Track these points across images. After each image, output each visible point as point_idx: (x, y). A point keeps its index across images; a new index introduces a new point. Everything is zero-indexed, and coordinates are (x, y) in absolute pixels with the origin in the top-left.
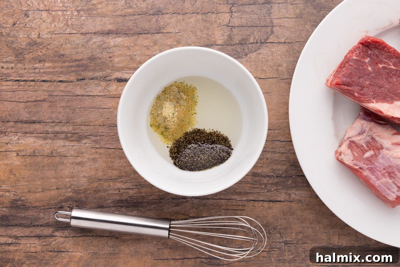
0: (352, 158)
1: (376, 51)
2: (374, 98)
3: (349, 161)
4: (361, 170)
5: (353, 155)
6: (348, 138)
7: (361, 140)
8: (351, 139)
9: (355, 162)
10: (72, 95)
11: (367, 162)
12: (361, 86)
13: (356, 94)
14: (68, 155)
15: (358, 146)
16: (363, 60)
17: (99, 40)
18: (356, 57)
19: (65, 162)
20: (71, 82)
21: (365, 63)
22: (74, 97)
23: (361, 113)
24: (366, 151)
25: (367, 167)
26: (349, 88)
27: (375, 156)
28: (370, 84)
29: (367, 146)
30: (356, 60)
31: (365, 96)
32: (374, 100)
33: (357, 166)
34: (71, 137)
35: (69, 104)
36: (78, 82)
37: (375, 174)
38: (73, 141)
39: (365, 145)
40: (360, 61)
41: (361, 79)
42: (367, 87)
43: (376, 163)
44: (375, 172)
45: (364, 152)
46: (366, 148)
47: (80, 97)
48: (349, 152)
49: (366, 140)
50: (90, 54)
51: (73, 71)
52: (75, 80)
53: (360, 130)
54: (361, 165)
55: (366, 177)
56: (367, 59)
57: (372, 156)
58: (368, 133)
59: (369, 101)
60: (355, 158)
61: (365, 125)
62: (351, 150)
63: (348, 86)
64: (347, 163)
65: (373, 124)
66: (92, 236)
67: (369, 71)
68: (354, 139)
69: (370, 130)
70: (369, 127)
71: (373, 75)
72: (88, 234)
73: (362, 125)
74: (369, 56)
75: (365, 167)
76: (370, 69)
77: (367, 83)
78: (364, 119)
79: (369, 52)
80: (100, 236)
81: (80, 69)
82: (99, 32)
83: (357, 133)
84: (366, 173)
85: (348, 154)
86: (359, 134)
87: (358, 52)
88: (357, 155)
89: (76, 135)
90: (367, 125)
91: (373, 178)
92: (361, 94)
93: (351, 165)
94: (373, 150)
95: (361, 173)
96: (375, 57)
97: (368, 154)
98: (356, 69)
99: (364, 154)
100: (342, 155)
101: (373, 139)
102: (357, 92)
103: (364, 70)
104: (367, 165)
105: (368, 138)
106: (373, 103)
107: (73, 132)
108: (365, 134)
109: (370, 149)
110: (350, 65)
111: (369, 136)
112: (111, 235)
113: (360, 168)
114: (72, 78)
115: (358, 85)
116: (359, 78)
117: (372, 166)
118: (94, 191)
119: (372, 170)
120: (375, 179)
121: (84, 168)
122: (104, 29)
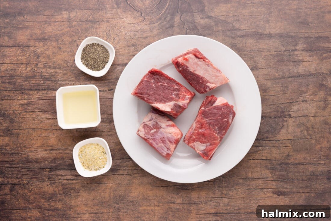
0: (144, 133)
1: (157, 76)
2: (155, 101)
3: (142, 135)
4: (148, 140)
5: (145, 131)
6: (143, 123)
7: (150, 124)
8: (145, 123)
9: (145, 135)
10: (106, 98)
11: (152, 135)
12: (148, 95)
13: (145, 99)
14: (104, 131)
15: (148, 127)
16: (150, 81)
17: (120, 69)
18: (146, 79)
19: (103, 134)
20: (105, 91)
21: (151, 83)
22: (107, 100)
23: (152, 109)
24: (152, 129)
25: (152, 138)
26: (142, 96)
27: (157, 132)
28: (153, 94)
29: (153, 127)
30: (146, 81)
31: (150, 100)
32: (155, 102)
33: (146, 137)
34: (106, 121)
35: (104, 103)
36: (109, 91)
37: (156, 141)
38: (107, 123)
39: (152, 127)
40: (148, 81)
41: (149, 91)
42: (151, 95)
43: (156, 136)
44: (156, 140)
45: (151, 130)
46: (152, 128)
47: (110, 99)
48: (143, 130)
49: (153, 124)
50: (116, 76)
51: (107, 85)
52: (107, 90)
53: (150, 118)
54: (149, 136)
55: (151, 143)
56: (152, 80)
57: (155, 132)
58: (154, 120)
59: (152, 103)
60: (146, 133)
61: (153, 116)
62: (144, 129)
63: (141, 95)
64: (141, 135)
65: (157, 115)
66: (118, 174)
67: (153, 86)
68: (147, 123)
69: (156, 118)
70: (155, 116)
71: (155, 89)
72: (116, 174)
73: (152, 116)
74: (154, 79)
75: (151, 137)
76: (154, 85)
77: (152, 93)
78: (153, 112)
79: (154, 77)
80: (122, 175)
81: (111, 84)
82: (120, 64)
83: (149, 120)
84: (151, 141)
85: (142, 131)
86: (150, 120)
87: (148, 76)
88: (147, 131)
89: (108, 120)
90: (154, 116)
91: (154, 143)
92: (148, 99)
93: (143, 137)
94: (156, 129)
95: (148, 141)
96: (157, 79)
97: (152, 131)
98: (146, 85)
99: (151, 131)
100: (139, 132)
101: (157, 123)
102: (146, 98)
103: (151, 86)
104: (152, 137)
105: (154, 123)
106: (154, 103)
107: (107, 118)
108: (153, 121)
109: (154, 129)
110: (143, 84)
111: (155, 121)
112: (128, 174)
113: (148, 138)
114: (106, 89)
115: (147, 94)
116: (148, 90)
117: (154, 137)
118: (119, 150)
119: (154, 139)
120: (156, 144)
121: (113, 138)
122: (123, 62)
